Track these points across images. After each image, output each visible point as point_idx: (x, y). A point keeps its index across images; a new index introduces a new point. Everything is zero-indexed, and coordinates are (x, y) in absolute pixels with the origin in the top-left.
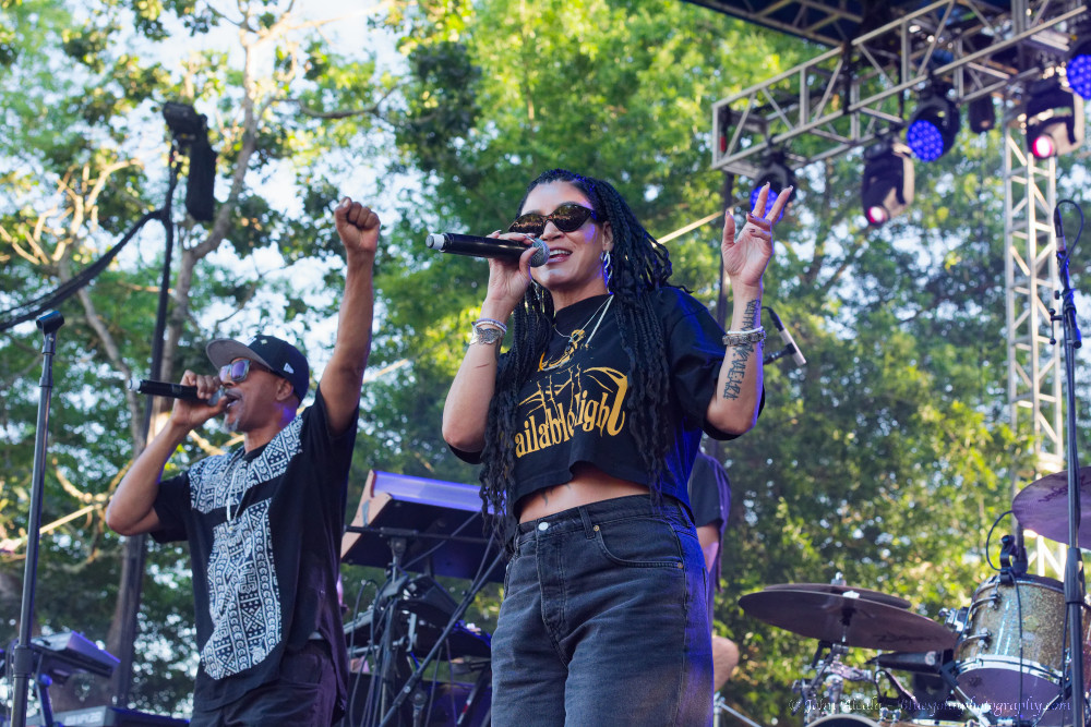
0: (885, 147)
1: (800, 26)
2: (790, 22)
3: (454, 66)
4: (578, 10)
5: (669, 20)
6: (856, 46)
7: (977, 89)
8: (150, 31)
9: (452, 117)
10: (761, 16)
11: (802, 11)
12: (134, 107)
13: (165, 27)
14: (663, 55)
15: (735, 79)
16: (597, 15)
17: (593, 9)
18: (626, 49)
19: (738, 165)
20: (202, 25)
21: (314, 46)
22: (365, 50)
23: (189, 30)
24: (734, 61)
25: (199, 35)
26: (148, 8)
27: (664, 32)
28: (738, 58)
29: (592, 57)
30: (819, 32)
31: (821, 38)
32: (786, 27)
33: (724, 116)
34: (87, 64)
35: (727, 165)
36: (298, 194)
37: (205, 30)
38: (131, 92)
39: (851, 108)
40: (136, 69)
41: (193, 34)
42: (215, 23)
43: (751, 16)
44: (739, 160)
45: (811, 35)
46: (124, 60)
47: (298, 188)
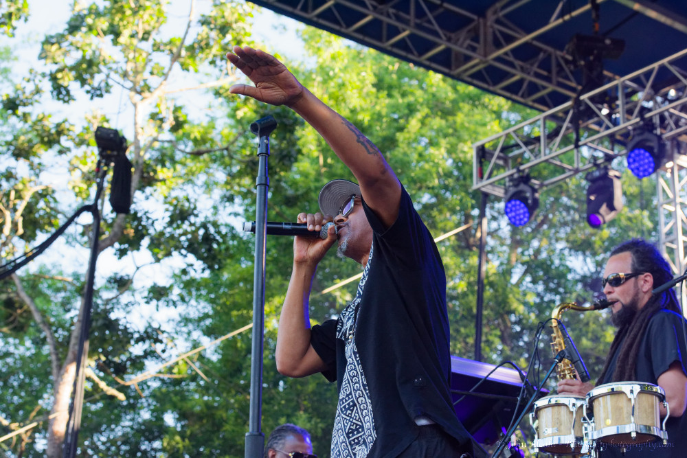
0: (602, 172)
1: (523, 96)
2: (516, 93)
3: (285, 117)
4: (355, 91)
5: (416, 100)
6: (583, 100)
7: (671, 130)
8: (61, 96)
9: (285, 153)
10: (497, 88)
11: (525, 85)
12: (46, 150)
13: (72, 93)
14: (414, 124)
15: (466, 137)
16: (368, 95)
17: (365, 90)
18: (384, 120)
19: (490, 187)
20: (98, 92)
21: (177, 109)
22: (207, 115)
23: (89, 95)
24: (467, 125)
25: (96, 99)
26: (63, 78)
27: (411, 110)
28: (469, 123)
29: (366, 122)
30: (535, 101)
31: (536, 105)
32: (514, 97)
33: (481, 153)
34: (18, 117)
35: (483, 187)
36: (167, 210)
37: (101, 96)
38: (46, 139)
39: (580, 143)
40: (50, 124)
41: (92, 98)
42: (107, 91)
43: (491, 88)
44: (491, 184)
45: (530, 103)
46: (41, 116)
47: (167, 206)
